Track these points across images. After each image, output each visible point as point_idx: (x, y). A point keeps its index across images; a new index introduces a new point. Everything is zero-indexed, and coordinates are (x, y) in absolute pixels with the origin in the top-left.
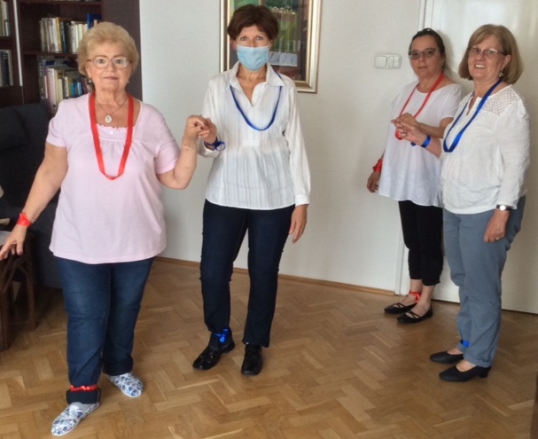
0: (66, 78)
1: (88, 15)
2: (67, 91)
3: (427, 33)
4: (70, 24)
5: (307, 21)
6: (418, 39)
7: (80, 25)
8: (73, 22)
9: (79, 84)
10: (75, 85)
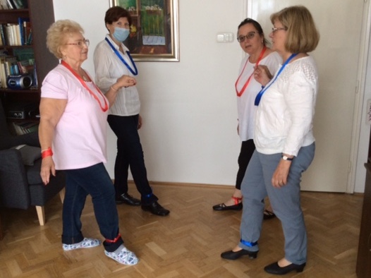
0: (7, 63)
1: (19, 19)
2: (8, 72)
3: (248, 21)
4: (7, 26)
5: (170, 14)
6: (242, 27)
7: (14, 26)
8: (9, 24)
9: (16, 67)
10: (13, 67)
